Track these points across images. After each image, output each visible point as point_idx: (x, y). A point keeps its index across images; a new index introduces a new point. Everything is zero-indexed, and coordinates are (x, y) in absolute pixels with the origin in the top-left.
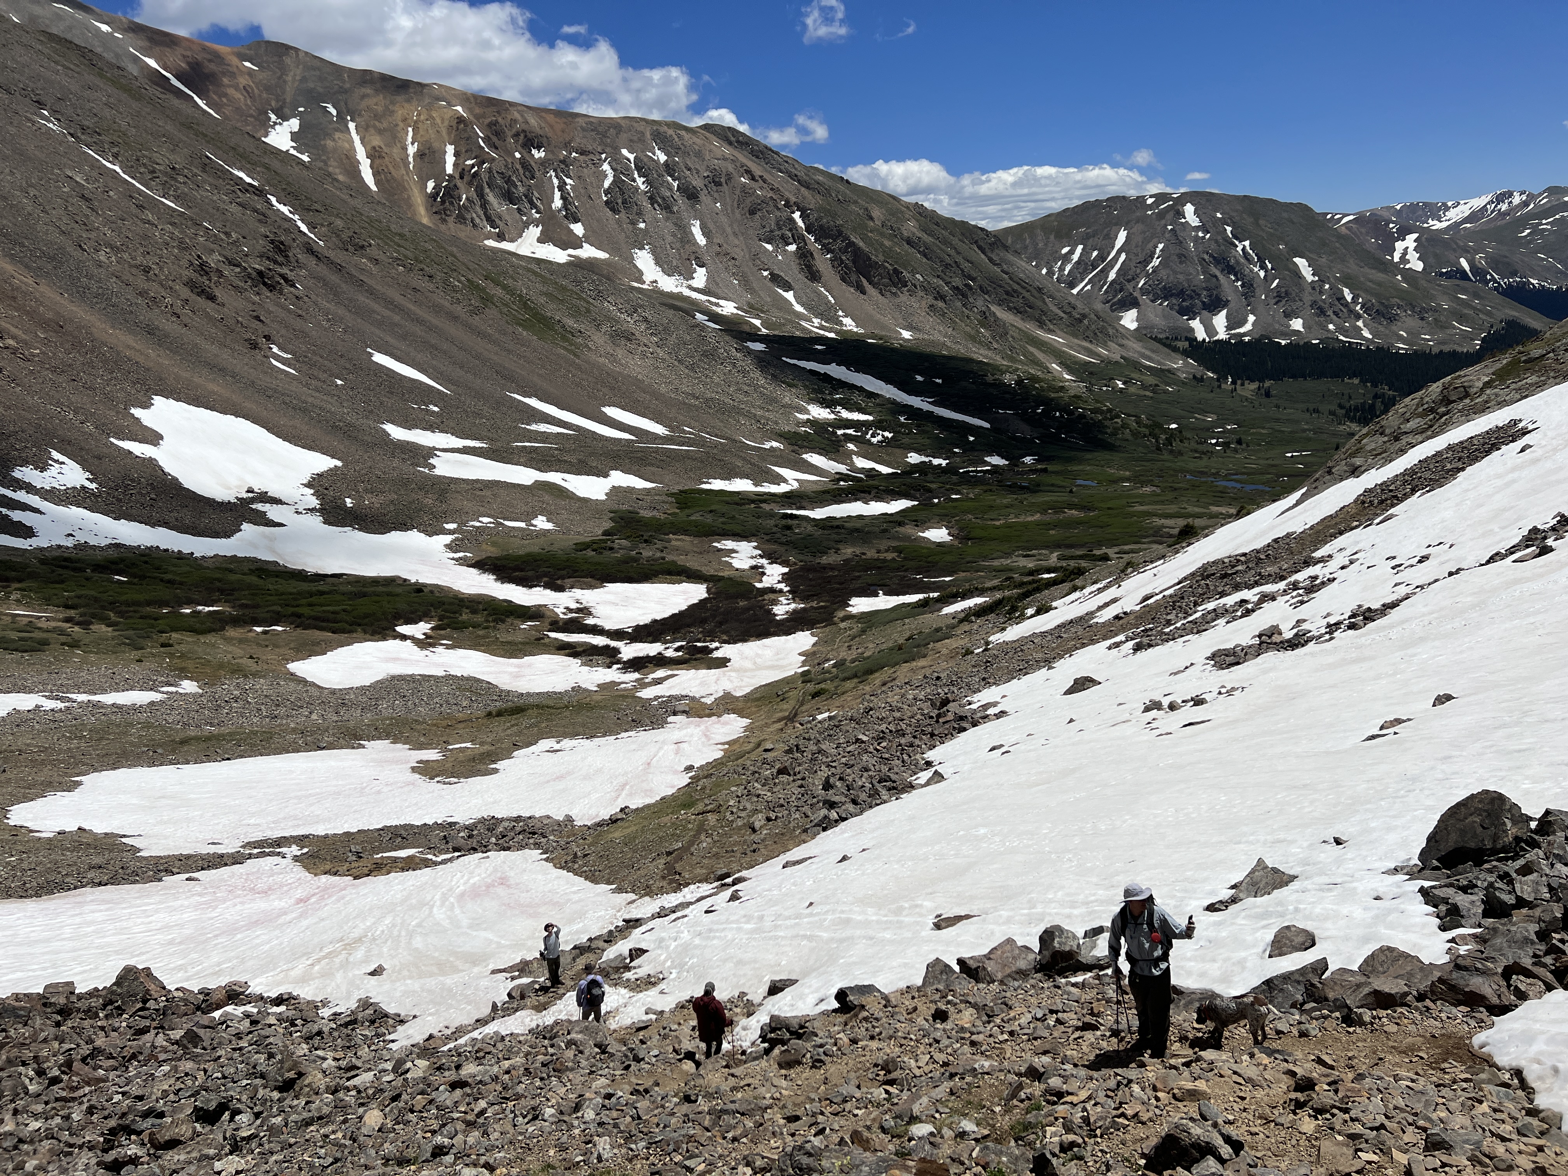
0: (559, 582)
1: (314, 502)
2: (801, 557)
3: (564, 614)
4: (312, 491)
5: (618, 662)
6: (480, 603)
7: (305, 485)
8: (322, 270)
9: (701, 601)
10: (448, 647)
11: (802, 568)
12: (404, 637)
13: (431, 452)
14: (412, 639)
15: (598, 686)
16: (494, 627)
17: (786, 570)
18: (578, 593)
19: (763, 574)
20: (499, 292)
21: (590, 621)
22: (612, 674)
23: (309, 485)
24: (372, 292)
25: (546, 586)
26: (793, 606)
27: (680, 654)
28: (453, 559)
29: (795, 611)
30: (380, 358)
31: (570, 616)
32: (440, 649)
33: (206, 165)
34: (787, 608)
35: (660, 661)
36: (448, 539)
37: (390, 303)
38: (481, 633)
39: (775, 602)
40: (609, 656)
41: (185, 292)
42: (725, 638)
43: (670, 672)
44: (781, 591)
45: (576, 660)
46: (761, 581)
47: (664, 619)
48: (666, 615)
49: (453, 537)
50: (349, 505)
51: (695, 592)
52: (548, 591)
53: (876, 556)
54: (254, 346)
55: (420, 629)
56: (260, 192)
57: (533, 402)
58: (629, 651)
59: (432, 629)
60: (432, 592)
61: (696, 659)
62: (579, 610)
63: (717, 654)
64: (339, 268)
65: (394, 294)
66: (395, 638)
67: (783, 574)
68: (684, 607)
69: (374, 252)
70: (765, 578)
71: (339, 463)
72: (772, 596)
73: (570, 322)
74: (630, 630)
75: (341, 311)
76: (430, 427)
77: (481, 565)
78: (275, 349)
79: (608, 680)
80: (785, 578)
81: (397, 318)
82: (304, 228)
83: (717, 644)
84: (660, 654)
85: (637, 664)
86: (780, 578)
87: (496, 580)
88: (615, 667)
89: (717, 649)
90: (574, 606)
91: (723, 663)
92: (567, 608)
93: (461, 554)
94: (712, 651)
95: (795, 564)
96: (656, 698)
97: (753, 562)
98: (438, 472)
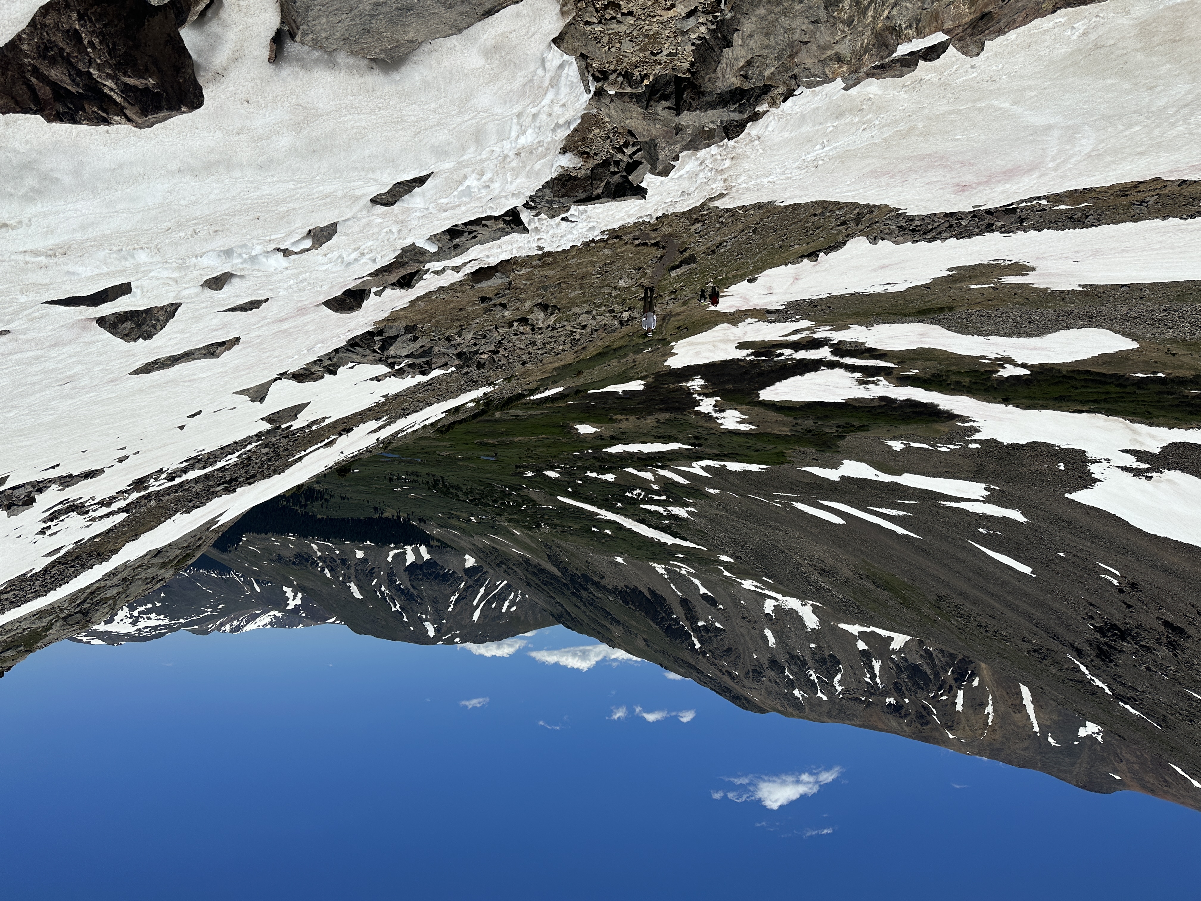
0: (883, 403)
1: (1092, 468)
2: (686, 418)
3: (879, 380)
4: (1093, 476)
5: (832, 346)
6: (953, 389)
7: (1099, 480)
8: (1069, 637)
9: (764, 388)
10: (984, 357)
11: (685, 410)
12: (1024, 366)
13: (987, 500)
14: (1016, 365)
15: (849, 328)
16: (941, 371)
17: (697, 409)
18: (867, 395)
19: (714, 406)
20: (925, 610)
21: (857, 375)
22: (837, 336)
23: (1096, 481)
24: (1029, 617)
25: (895, 400)
26: (689, 384)
27: (779, 352)
28: (974, 421)
29: (687, 381)
30: (1027, 570)
31: (875, 379)
32: (992, 356)
33: (1163, 720)
34: (693, 383)
35: (796, 346)
36: (977, 436)
37: (1014, 609)
38: (954, 368)
39: (702, 387)
40: (840, 349)
41: (1190, 630)
42: (742, 363)
43: (787, 338)
44: (699, 395)
45: (870, 346)
46: (716, 401)
47: (793, 376)
48: (792, 379)
49: (973, 438)
50: (1062, 464)
51: (767, 394)
52: (893, 397)
53: (628, 417)
54: (1133, 586)
55: (1008, 371)
56: (1118, 697)
57: (900, 531)
58: (825, 353)
59: (998, 371)
60: (995, 398)
61: (765, 348)
62: (867, 383)
63: (749, 352)
64: (1055, 637)
65: (1009, 614)
66: (1032, 366)
67: (699, 405)
68: (778, 384)
69: (1025, 646)
70: (714, 403)
71: (1067, 495)
72: (706, 391)
73: (870, 586)
74: (823, 368)
75: (1056, 606)
76: (986, 517)
77: (950, 416)
78: (1115, 582)
79: (842, 332)
80: (697, 403)
81: (1010, 598)
82: (1083, 668)
83: (748, 359)
84: (796, 351)
85: (817, 344)
86: (701, 403)
87: (938, 405)
88: (835, 342)
89: (748, 356)
90: (871, 386)
91: (742, 346)
92: (877, 384)
93: (966, 424)
94: (751, 354)
95: (690, 413)
96: (798, 320)
97: (723, 414)
98: (984, 486)
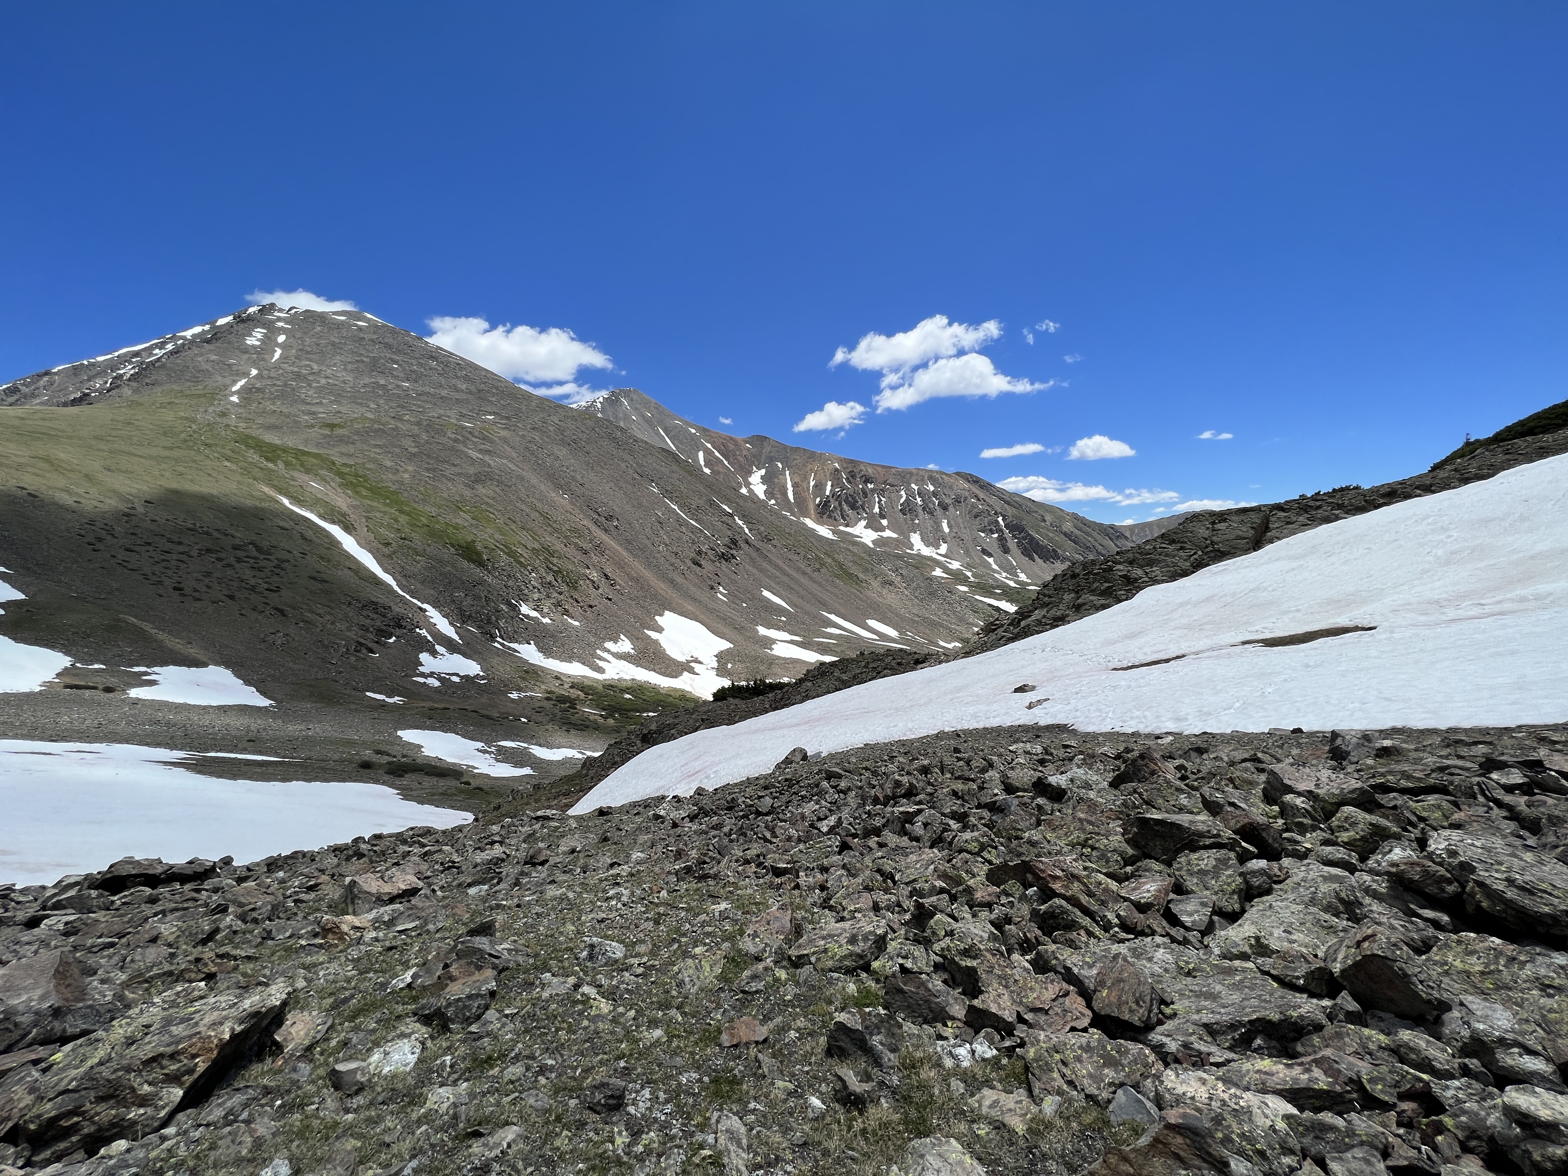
1: (715, 665)
4: (716, 659)
7: (716, 656)
8: (751, 551)
13: (774, 641)
20: (829, 560)
24: (770, 562)
30: (766, 593)
33: (712, 504)
37: (777, 567)
41: (690, 563)
50: (729, 668)
54: (712, 588)
56: (731, 515)
57: (833, 617)
64: (758, 550)
65: (780, 563)
69: (774, 542)
71: (732, 646)
73: (861, 576)
75: (754, 571)
76: (779, 629)
78: (721, 589)
81: (778, 574)
82: (747, 531)
98: (774, 652)
